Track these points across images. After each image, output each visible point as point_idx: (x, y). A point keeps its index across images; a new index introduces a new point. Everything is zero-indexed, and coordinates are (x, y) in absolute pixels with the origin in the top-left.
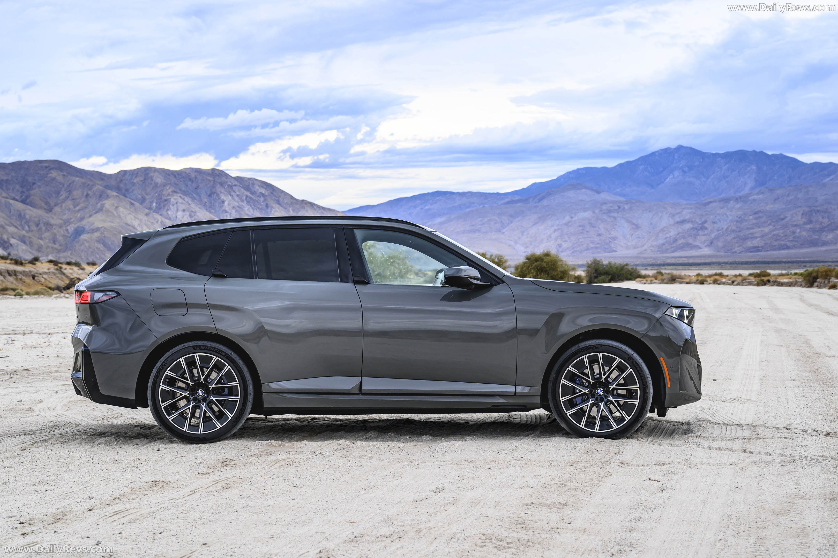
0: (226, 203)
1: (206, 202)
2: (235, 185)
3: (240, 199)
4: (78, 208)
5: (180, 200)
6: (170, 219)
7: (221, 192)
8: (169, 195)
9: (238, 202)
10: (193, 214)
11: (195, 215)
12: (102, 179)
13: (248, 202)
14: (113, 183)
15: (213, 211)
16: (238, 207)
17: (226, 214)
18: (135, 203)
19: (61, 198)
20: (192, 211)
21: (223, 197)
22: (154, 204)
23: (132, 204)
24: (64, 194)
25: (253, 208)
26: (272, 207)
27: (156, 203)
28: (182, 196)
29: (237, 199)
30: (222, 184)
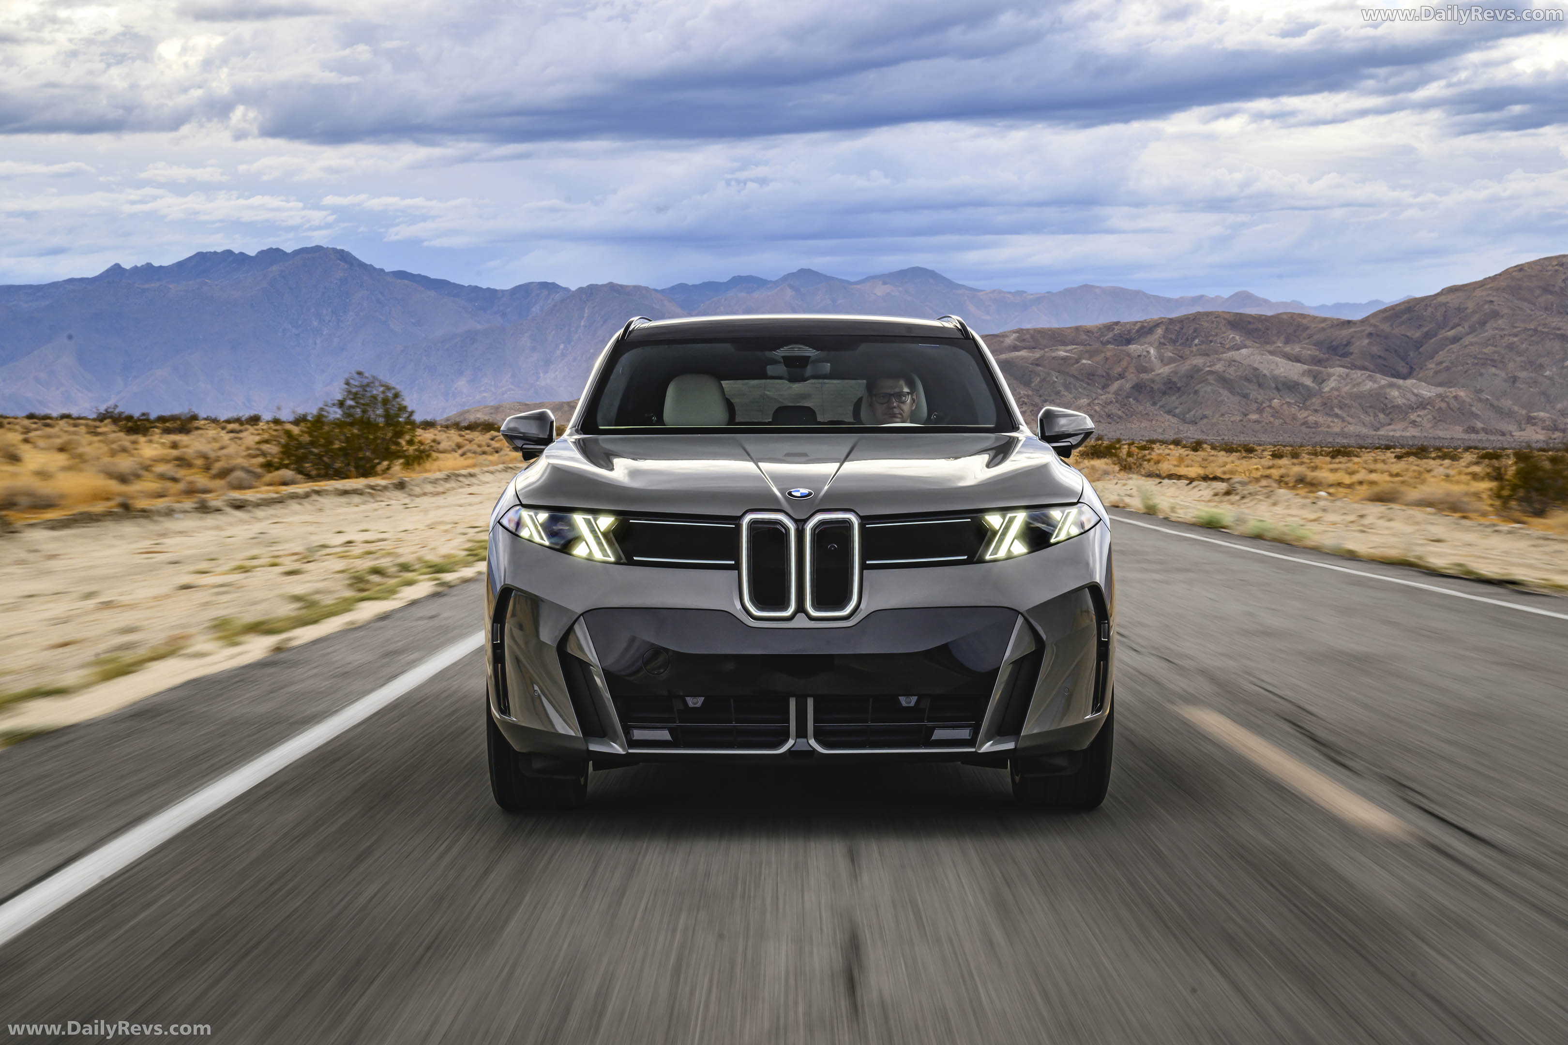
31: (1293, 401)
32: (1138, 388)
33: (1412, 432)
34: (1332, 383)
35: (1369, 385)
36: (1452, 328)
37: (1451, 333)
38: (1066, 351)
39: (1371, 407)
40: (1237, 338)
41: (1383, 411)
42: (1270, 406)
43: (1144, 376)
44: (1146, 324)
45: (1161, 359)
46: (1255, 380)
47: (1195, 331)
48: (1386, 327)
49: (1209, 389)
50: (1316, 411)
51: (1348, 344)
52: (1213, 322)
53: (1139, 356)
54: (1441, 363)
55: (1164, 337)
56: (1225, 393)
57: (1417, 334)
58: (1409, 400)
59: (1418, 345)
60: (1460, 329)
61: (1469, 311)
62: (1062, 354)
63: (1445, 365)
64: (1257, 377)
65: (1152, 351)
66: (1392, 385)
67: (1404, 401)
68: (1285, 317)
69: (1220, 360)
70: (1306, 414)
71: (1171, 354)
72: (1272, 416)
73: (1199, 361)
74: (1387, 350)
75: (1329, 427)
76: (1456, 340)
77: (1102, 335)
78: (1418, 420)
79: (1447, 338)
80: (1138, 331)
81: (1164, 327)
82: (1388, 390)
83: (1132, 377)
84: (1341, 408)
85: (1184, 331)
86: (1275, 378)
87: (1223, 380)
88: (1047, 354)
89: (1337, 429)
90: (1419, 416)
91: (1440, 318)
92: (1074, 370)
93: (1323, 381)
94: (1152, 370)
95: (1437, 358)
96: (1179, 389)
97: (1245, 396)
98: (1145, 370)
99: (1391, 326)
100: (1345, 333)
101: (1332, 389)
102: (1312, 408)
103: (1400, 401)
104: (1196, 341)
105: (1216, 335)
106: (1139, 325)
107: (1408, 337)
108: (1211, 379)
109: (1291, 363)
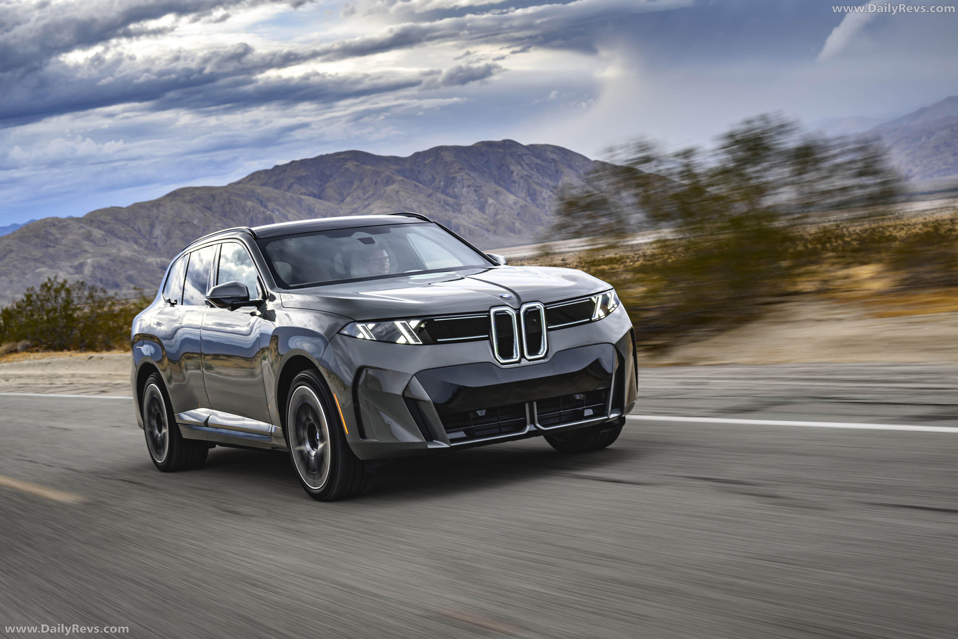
0: (515, 174)
1: (495, 175)
2: (525, 154)
3: (530, 167)
4: (367, 195)
5: (466, 177)
6: (455, 197)
7: (510, 163)
8: (456, 173)
9: (527, 171)
10: (477, 189)
11: (479, 190)
12: (397, 164)
13: (538, 170)
14: (408, 166)
15: (502, 183)
16: (527, 176)
17: (515, 184)
18: (420, 185)
19: (354, 187)
20: (477, 186)
21: (512, 168)
22: (442, 183)
23: (416, 186)
24: (356, 183)
25: (542, 175)
26: (562, 172)
27: (444, 182)
28: (469, 172)
29: (526, 167)
30: (511, 155)
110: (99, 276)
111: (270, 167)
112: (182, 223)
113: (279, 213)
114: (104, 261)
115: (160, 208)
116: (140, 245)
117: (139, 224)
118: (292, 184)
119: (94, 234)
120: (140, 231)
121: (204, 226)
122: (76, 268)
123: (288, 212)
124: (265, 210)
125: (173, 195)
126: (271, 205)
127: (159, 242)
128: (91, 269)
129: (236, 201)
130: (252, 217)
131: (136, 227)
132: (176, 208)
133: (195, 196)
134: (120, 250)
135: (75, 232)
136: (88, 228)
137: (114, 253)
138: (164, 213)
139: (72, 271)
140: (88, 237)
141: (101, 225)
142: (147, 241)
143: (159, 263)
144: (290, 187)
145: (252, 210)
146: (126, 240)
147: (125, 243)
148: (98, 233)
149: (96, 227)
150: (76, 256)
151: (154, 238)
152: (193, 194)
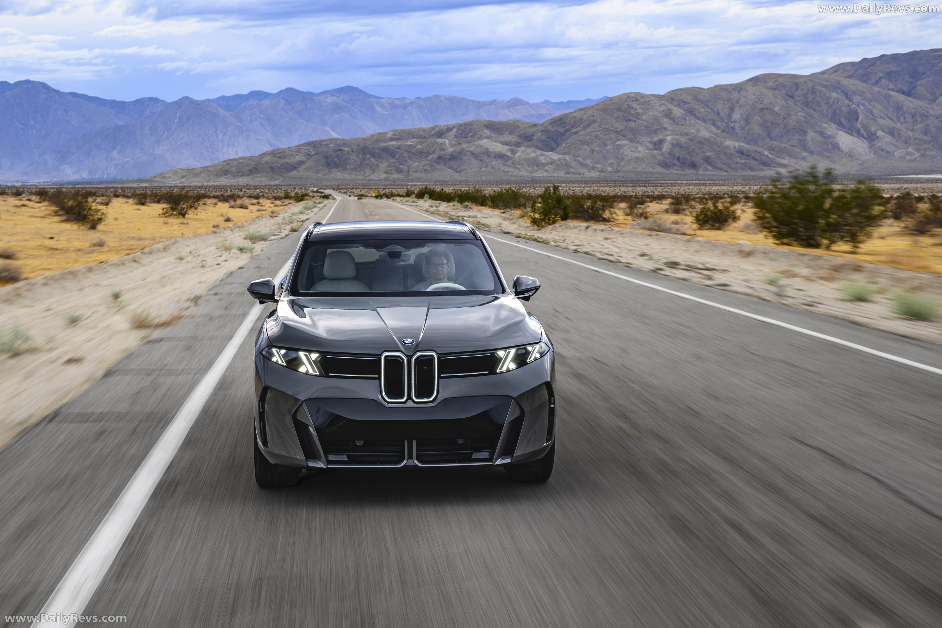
31: (501, 162)
32: (440, 157)
33: (545, 174)
34: (518, 154)
35: (533, 155)
36: (577, 128)
37: (574, 130)
38: (411, 142)
39: (531, 164)
40: (488, 132)
41: (537, 165)
42: (491, 165)
43: (443, 153)
44: (449, 126)
45: (451, 144)
46: (486, 154)
47: (470, 129)
48: (550, 128)
49: (467, 158)
50: (509, 166)
51: (533, 135)
52: (478, 125)
53: (442, 144)
54: (568, 143)
55: (457, 132)
56: (473, 159)
57: (562, 130)
58: (547, 161)
59: (562, 135)
60: (579, 128)
61: (584, 120)
62: (409, 143)
63: (568, 144)
64: (487, 152)
65: (447, 141)
66: (541, 155)
67: (546, 161)
68: (511, 122)
69: (473, 145)
70: (504, 167)
71: (454, 143)
72: (491, 169)
73: (464, 146)
74: (548, 138)
75: (512, 173)
76: (577, 133)
77: (430, 132)
78: (549, 169)
79: (573, 132)
80: (446, 130)
81: (457, 128)
82: (539, 157)
83: (437, 153)
84: (519, 165)
85: (466, 129)
86: (494, 153)
87: (473, 154)
88: (403, 143)
89: (516, 174)
90: (549, 167)
91: (572, 122)
92: (414, 151)
93: (515, 153)
94: (447, 150)
95: (567, 141)
96: (456, 158)
97: (482, 161)
98: (443, 149)
99: (553, 127)
100: (533, 130)
101: (518, 157)
102: (508, 165)
103: (544, 161)
104: (470, 134)
105: (479, 131)
106: (446, 127)
107: (558, 131)
108: (468, 154)
109: (503, 146)
110: (677, 154)
111: (858, 59)
112: (762, 109)
113: (865, 108)
114: (683, 140)
115: (742, 92)
116: (718, 128)
117: (719, 106)
118: (880, 79)
119: (674, 112)
120: (719, 113)
121: (785, 114)
122: (655, 144)
123: (874, 107)
124: (851, 103)
125: (756, 80)
126: (856, 99)
127: (737, 126)
128: (670, 146)
129: (820, 92)
130: (835, 109)
131: (715, 109)
132: (758, 94)
133: (777, 83)
134: (698, 131)
135: (656, 109)
136: (669, 106)
137: (692, 133)
138: (745, 97)
139: (651, 146)
140: (668, 115)
141: (682, 103)
142: (725, 125)
143: (737, 147)
144: (877, 82)
145: (836, 102)
146: (705, 121)
147: (704, 124)
148: (678, 112)
149: (675, 106)
150: (656, 132)
151: (732, 122)
152: (776, 81)
